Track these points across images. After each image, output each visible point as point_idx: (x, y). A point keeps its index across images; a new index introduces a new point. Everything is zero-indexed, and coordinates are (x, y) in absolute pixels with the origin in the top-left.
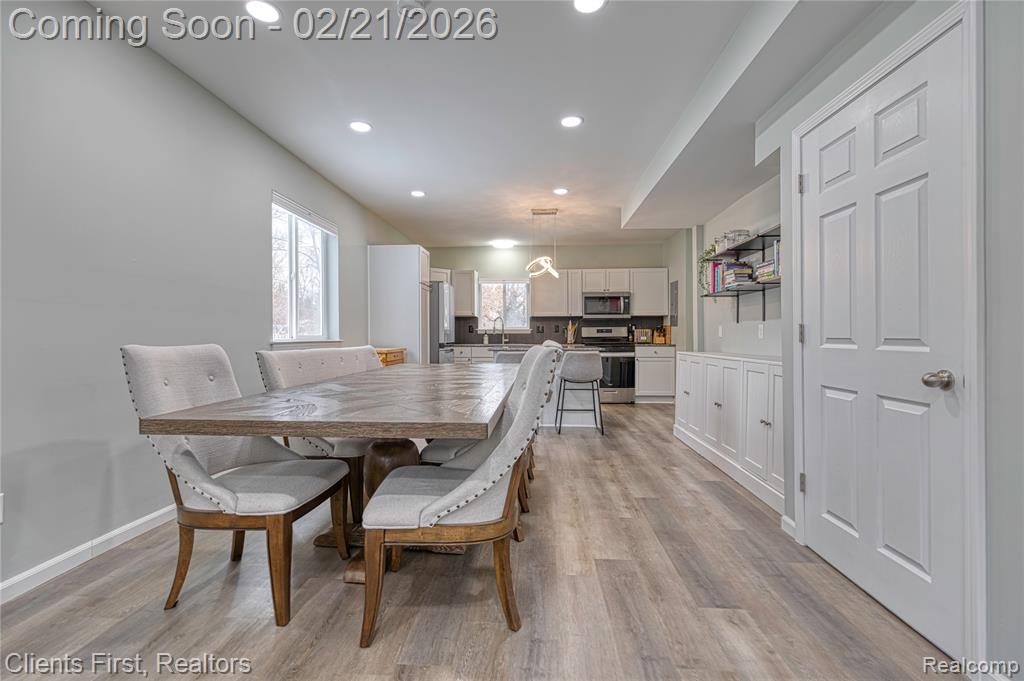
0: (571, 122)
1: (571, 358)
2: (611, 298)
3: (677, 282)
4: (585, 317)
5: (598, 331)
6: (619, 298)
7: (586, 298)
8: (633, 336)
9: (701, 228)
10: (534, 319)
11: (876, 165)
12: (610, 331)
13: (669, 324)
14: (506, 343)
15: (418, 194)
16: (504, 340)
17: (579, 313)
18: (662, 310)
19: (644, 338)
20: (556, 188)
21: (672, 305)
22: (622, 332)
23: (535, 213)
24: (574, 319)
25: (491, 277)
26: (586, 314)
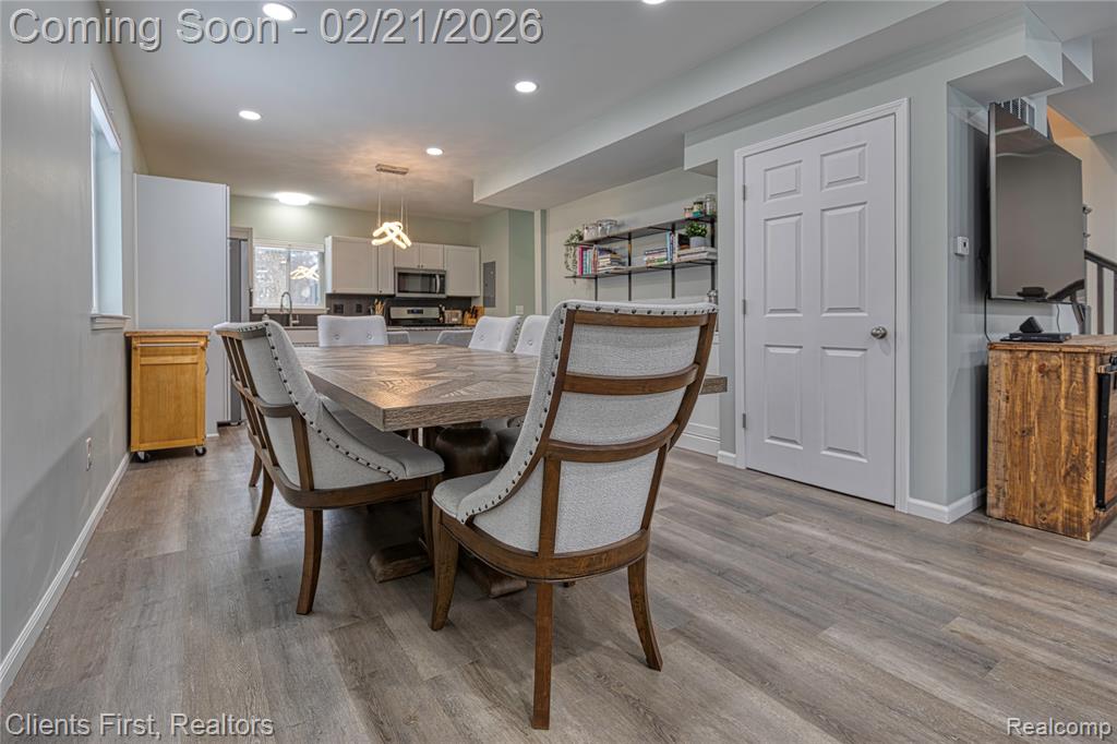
0: (526, 87)
1: (448, 337)
2: (423, 275)
3: (494, 263)
4: (398, 295)
5: (409, 312)
6: (434, 276)
7: (399, 274)
8: (444, 317)
9: (544, 213)
10: (329, 296)
11: (822, 189)
12: (421, 312)
13: (482, 305)
14: (294, 325)
15: (250, 115)
16: (292, 322)
17: (389, 290)
18: (475, 290)
19: (455, 320)
20: (430, 147)
21: (486, 285)
22: (433, 313)
23: (381, 168)
24: (381, 297)
25: (268, 238)
26: (399, 291)
